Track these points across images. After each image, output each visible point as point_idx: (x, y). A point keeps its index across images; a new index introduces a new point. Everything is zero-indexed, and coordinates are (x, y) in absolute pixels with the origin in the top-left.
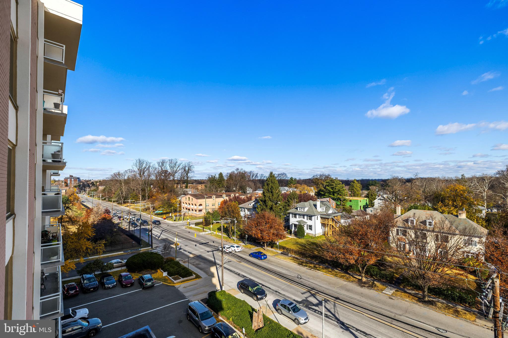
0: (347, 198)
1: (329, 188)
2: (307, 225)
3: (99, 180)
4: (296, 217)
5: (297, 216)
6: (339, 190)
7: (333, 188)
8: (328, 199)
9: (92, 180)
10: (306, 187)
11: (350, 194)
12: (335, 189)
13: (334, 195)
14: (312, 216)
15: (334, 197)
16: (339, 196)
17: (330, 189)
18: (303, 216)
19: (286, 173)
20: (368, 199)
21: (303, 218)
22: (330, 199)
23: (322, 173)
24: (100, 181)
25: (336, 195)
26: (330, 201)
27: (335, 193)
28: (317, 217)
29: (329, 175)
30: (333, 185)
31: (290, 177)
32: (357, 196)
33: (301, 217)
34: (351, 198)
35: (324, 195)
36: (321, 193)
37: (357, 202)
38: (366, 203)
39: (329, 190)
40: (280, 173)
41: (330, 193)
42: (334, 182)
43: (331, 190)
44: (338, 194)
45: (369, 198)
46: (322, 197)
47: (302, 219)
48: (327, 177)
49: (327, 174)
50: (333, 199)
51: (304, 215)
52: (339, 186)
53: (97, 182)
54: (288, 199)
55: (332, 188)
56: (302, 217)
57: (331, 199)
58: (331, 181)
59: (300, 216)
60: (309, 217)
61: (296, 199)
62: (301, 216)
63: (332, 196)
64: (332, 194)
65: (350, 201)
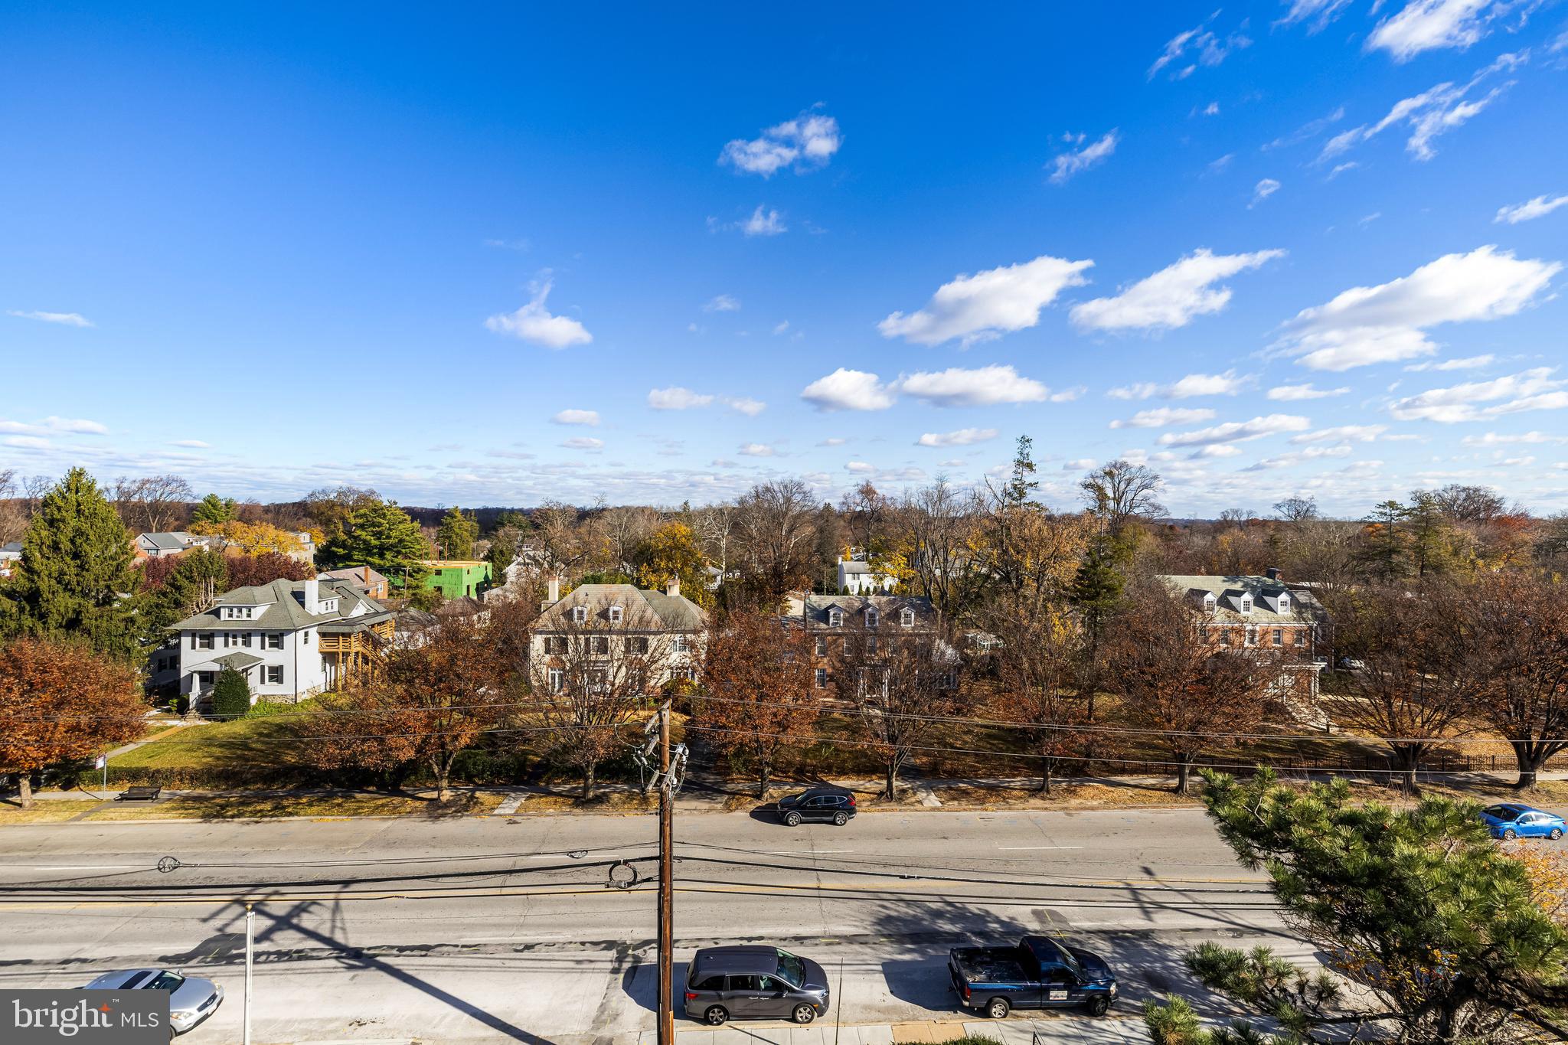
0: (427, 563)
1: (364, 533)
2: (263, 667)
4: (211, 646)
5: (219, 641)
6: (401, 541)
7: (381, 533)
8: (361, 571)
10: (271, 531)
11: (441, 553)
12: (389, 537)
13: (382, 556)
14: (282, 635)
15: (382, 562)
16: (400, 560)
17: (368, 538)
18: (243, 637)
19: (183, 477)
20: (490, 565)
21: (244, 643)
22: (366, 571)
23: (345, 485)
25: (388, 555)
26: (366, 576)
27: (388, 549)
28: (306, 634)
29: (373, 492)
30: (380, 525)
31: (205, 494)
32: (463, 556)
33: (235, 643)
34: (441, 565)
35: (348, 558)
36: (335, 553)
37: (460, 576)
38: (486, 576)
39: (365, 541)
40: (152, 476)
41: (368, 550)
42: (384, 514)
43: (374, 542)
44: (399, 553)
45: (493, 561)
46: (341, 565)
47: (240, 648)
48: (365, 499)
49: (363, 489)
50: (380, 570)
51: (250, 635)
52: (401, 526)
54: (174, 578)
55: (378, 535)
56: (240, 640)
57: (371, 571)
58: (375, 511)
59: (230, 640)
60: (270, 637)
61: (216, 577)
62: (235, 637)
63: (376, 560)
64: (375, 554)
65: (439, 573)
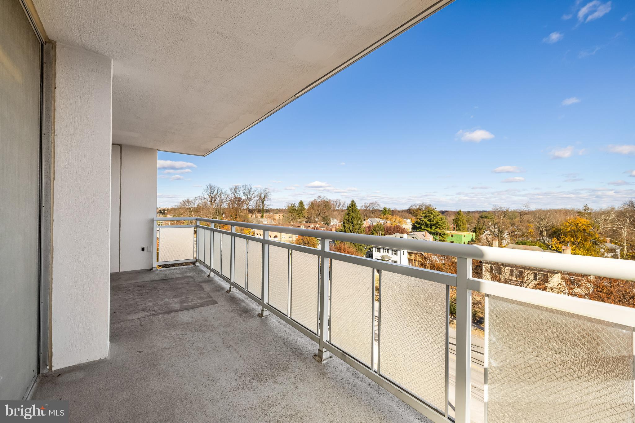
0: (448, 232)
1: (425, 220)
2: (392, 260)
3: (167, 208)
4: (379, 252)
5: (381, 250)
6: (437, 223)
7: (430, 219)
8: (424, 233)
9: (160, 207)
11: (454, 228)
12: (433, 221)
13: (431, 228)
14: (397, 251)
15: (431, 230)
16: (438, 230)
17: (426, 221)
18: (387, 250)
19: (379, 202)
20: (474, 234)
21: (388, 252)
22: (426, 232)
23: (422, 203)
24: (168, 210)
25: (433, 228)
26: (426, 235)
27: (433, 225)
28: (404, 251)
29: (429, 205)
30: (430, 217)
31: (384, 207)
32: (463, 230)
33: (385, 252)
34: (454, 233)
35: (420, 228)
36: (416, 226)
37: (461, 238)
38: (472, 239)
39: (425, 222)
41: (427, 226)
42: (432, 213)
43: (428, 223)
44: (437, 227)
45: (476, 233)
46: (418, 230)
47: (386, 253)
48: (426, 207)
49: (427, 204)
50: (431, 233)
51: (389, 250)
52: (438, 217)
53: (164, 210)
54: (372, 231)
55: (430, 220)
56: (386, 251)
57: (427, 233)
58: (429, 211)
59: (384, 250)
60: (394, 251)
61: (382, 231)
62: (385, 250)
63: (429, 229)
64: (429, 227)
65: (452, 236)
